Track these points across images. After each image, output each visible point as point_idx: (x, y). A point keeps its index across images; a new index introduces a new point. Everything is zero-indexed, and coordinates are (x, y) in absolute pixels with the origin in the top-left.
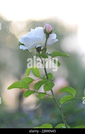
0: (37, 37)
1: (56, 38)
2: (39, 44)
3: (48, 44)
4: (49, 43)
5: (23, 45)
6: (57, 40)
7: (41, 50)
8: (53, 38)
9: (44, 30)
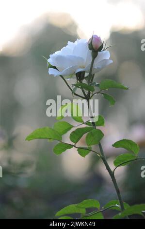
0: (77, 56)
1: (110, 59)
2: (80, 67)
3: (96, 67)
4: (97, 65)
5: (54, 67)
6: (112, 61)
7: (84, 78)
8: (104, 58)
9: (89, 45)
